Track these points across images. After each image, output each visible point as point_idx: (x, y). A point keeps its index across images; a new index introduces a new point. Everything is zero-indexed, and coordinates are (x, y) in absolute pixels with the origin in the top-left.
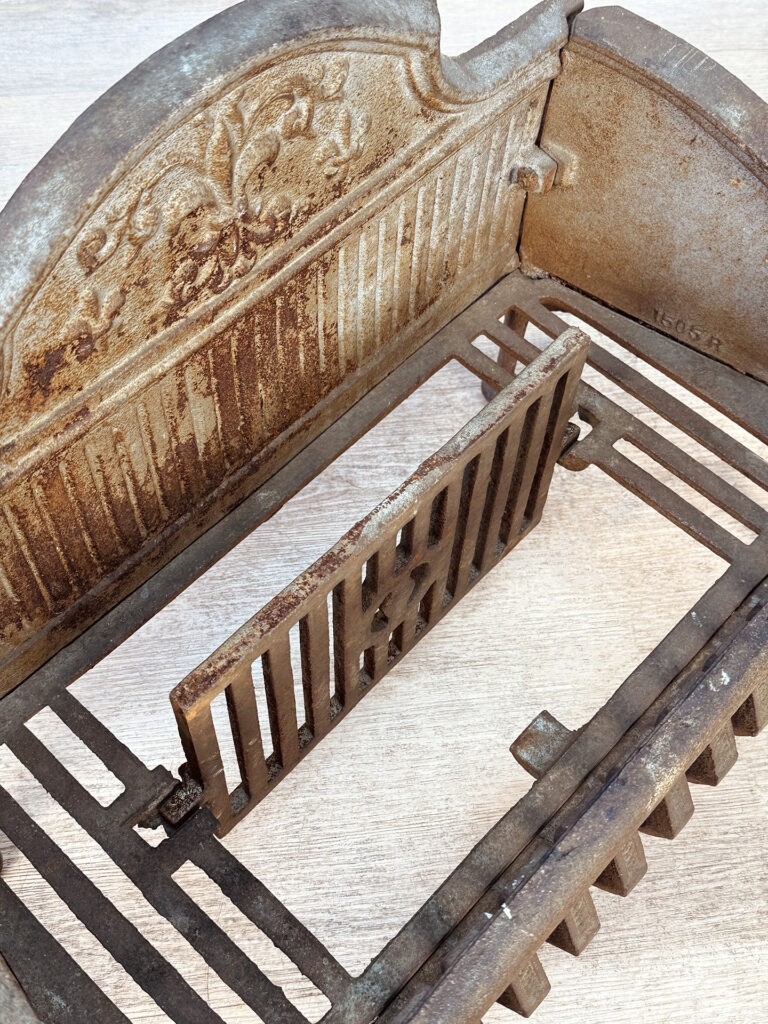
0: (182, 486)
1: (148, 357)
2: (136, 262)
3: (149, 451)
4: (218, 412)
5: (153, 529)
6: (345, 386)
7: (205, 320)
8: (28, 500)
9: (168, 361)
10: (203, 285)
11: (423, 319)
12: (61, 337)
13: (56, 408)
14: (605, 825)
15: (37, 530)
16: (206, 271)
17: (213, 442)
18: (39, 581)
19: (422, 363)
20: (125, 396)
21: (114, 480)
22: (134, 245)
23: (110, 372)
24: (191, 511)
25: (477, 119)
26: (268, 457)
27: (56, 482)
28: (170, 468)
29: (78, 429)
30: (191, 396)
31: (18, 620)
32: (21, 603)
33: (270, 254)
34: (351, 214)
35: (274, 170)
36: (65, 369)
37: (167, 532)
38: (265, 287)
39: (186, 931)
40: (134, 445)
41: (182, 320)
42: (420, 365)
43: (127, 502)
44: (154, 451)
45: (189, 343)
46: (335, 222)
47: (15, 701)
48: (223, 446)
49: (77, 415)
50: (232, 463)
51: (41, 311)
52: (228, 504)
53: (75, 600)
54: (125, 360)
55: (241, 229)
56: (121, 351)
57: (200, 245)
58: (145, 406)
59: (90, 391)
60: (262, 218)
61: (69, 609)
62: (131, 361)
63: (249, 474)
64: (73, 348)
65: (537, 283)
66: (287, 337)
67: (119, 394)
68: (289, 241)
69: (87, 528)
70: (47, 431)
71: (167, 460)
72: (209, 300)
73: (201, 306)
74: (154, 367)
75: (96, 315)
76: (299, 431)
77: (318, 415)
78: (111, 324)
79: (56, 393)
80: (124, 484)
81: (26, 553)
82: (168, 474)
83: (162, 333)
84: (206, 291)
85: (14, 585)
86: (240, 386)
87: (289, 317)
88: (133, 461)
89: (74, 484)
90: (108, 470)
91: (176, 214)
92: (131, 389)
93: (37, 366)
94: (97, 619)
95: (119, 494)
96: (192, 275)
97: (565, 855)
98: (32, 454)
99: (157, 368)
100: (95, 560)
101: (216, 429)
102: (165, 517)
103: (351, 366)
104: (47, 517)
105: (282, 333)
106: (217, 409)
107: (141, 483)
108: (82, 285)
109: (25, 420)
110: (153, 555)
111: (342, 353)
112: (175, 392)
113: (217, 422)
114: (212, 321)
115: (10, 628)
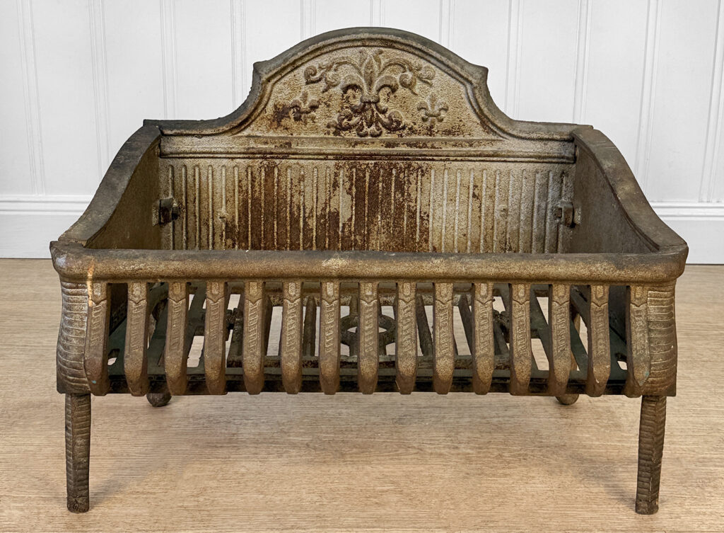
1: (321, 141)
2: (327, 93)
3: (315, 200)
4: (354, 211)
8: (258, 174)
10: (353, 126)
12: (290, 103)
13: (280, 134)
15: (257, 195)
17: (348, 227)
18: (250, 227)
21: (294, 199)
23: (305, 136)
27: (270, 174)
28: (322, 221)
29: (283, 150)
30: (341, 186)
32: (239, 232)
33: (389, 137)
34: (434, 148)
35: (395, 96)
36: (288, 119)
38: (382, 150)
40: (308, 187)
41: (341, 137)
43: (298, 221)
44: (317, 201)
45: (341, 148)
46: (425, 146)
48: (353, 235)
49: (287, 143)
55: (375, 112)
56: (312, 130)
57: (355, 106)
58: (317, 170)
59: (294, 138)
60: (387, 115)
64: (294, 112)
66: (397, 197)
67: (305, 148)
68: (400, 137)
69: (277, 218)
70: (273, 141)
71: (322, 213)
72: (352, 135)
74: (323, 148)
75: (305, 103)
78: (310, 112)
79: (282, 128)
80: (299, 208)
81: (250, 205)
82: (321, 224)
83: (332, 136)
84: (354, 130)
86: (368, 207)
87: (400, 187)
88: (306, 197)
89: (278, 186)
90: (294, 191)
93: (279, 109)
95: (296, 211)
96: (349, 117)
98: (264, 146)
100: (275, 243)
104: (263, 191)
105: (395, 193)
107: (307, 216)
108: (303, 87)
109: (268, 131)
111: (430, 238)
112: (333, 176)
113: (352, 216)
114: (354, 146)
115: (230, 242)
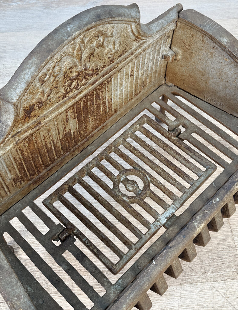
0: (67, 144)
1: (58, 108)
2: (55, 81)
3: (58, 134)
4: (77, 124)
5: (59, 156)
6: (114, 117)
7: (73, 98)
8: (24, 147)
9: (63, 109)
10: (73, 88)
11: (137, 97)
12: (34, 102)
13: (32, 122)
14: (182, 239)
15: (26, 156)
16: (74, 84)
17: (76, 132)
18: (26, 170)
19: (137, 110)
20: (51, 119)
21: (48, 142)
22: (54, 77)
23: (47, 112)
24: (69, 152)
25: (152, 41)
26: (92, 137)
27: (32, 142)
28: (63, 139)
29: (38, 128)
30: (70, 119)
31: (20, 181)
32: (21, 177)
33: (92, 79)
34: (115, 68)
35: (93, 56)
36: (35, 111)
37: (63, 158)
38: (91, 88)
39: (66, 270)
40: (54, 132)
41: (67, 98)
42: (136, 111)
43: (51, 149)
44: (59, 134)
45: (69, 104)
46: (111, 70)
47: (19, 205)
48: (79, 133)
49: (38, 124)
50: (81, 138)
51: (28, 95)
52: (80, 150)
53: (36, 176)
54: (51, 109)
55: (84, 72)
56: (50, 106)
57: (73, 77)
58: (57, 121)
59: (41, 117)
60: (90, 69)
61: (35, 179)
62: (53, 109)
63: (86, 141)
64: (37, 105)
65: (171, 87)
66: (97, 102)
67: (50, 118)
68: (98, 75)
69: (40, 156)
70: (29, 128)
71: (63, 137)
72: (75, 92)
73: (72, 94)
74: (59, 111)
75: (43, 96)
76: (101, 129)
77: (106, 125)
78: (48, 98)
79: (32, 117)
80: (51, 143)
81: (23, 162)
82: (63, 141)
83: (62, 101)
84: (74, 89)
85: (20, 171)
86: (84, 116)
87: (98, 97)
88: (53, 137)
89: (37, 143)
90: (46, 139)
91: (66, 68)
92: (53, 117)
93: (27, 110)
94: (42, 182)
95: (49, 146)
96: (70, 85)
97: (171, 247)
98: (25, 134)
99: (60, 111)
100: (42, 165)
101: (77, 128)
102: (62, 153)
103: (116, 111)
104: (29, 152)
105: (96, 101)
106: (77, 122)
107: (55, 143)
108: (40, 88)
109: (24, 125)
110: (58, 164)
111: (113, 107)
112: (65, 118)
113: (77, 126)
114: (76, 98)
115: (18, 183)
